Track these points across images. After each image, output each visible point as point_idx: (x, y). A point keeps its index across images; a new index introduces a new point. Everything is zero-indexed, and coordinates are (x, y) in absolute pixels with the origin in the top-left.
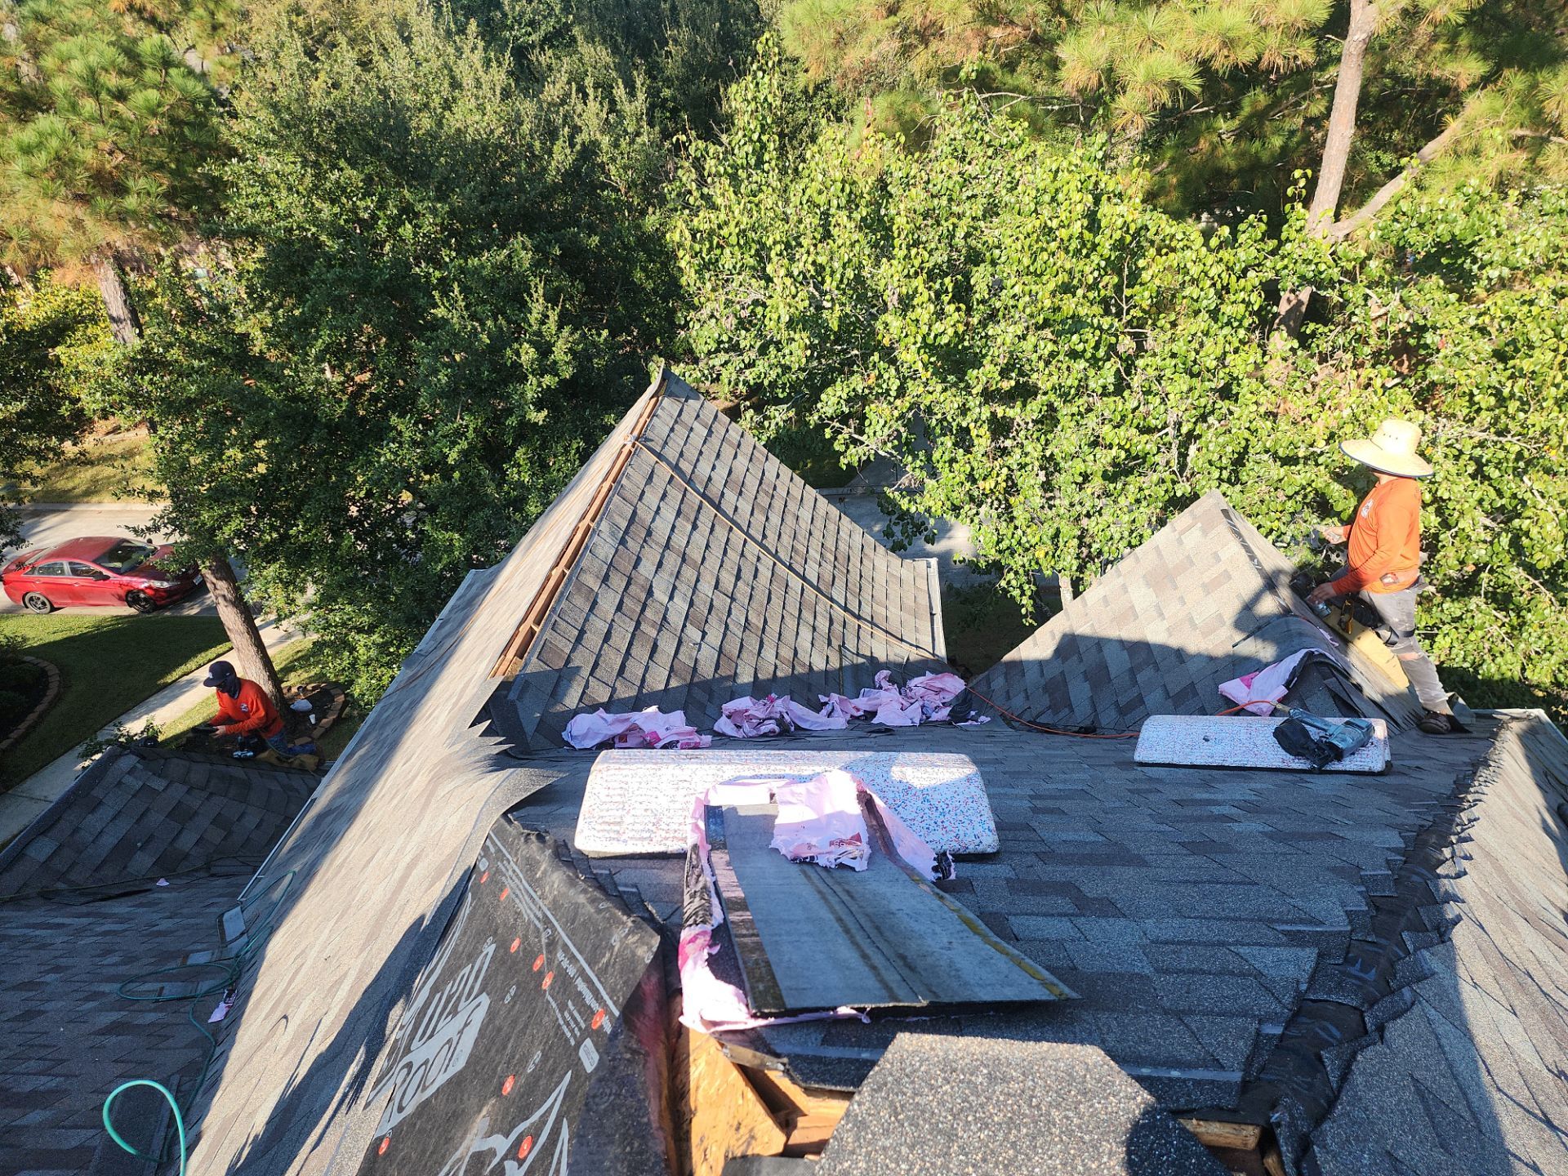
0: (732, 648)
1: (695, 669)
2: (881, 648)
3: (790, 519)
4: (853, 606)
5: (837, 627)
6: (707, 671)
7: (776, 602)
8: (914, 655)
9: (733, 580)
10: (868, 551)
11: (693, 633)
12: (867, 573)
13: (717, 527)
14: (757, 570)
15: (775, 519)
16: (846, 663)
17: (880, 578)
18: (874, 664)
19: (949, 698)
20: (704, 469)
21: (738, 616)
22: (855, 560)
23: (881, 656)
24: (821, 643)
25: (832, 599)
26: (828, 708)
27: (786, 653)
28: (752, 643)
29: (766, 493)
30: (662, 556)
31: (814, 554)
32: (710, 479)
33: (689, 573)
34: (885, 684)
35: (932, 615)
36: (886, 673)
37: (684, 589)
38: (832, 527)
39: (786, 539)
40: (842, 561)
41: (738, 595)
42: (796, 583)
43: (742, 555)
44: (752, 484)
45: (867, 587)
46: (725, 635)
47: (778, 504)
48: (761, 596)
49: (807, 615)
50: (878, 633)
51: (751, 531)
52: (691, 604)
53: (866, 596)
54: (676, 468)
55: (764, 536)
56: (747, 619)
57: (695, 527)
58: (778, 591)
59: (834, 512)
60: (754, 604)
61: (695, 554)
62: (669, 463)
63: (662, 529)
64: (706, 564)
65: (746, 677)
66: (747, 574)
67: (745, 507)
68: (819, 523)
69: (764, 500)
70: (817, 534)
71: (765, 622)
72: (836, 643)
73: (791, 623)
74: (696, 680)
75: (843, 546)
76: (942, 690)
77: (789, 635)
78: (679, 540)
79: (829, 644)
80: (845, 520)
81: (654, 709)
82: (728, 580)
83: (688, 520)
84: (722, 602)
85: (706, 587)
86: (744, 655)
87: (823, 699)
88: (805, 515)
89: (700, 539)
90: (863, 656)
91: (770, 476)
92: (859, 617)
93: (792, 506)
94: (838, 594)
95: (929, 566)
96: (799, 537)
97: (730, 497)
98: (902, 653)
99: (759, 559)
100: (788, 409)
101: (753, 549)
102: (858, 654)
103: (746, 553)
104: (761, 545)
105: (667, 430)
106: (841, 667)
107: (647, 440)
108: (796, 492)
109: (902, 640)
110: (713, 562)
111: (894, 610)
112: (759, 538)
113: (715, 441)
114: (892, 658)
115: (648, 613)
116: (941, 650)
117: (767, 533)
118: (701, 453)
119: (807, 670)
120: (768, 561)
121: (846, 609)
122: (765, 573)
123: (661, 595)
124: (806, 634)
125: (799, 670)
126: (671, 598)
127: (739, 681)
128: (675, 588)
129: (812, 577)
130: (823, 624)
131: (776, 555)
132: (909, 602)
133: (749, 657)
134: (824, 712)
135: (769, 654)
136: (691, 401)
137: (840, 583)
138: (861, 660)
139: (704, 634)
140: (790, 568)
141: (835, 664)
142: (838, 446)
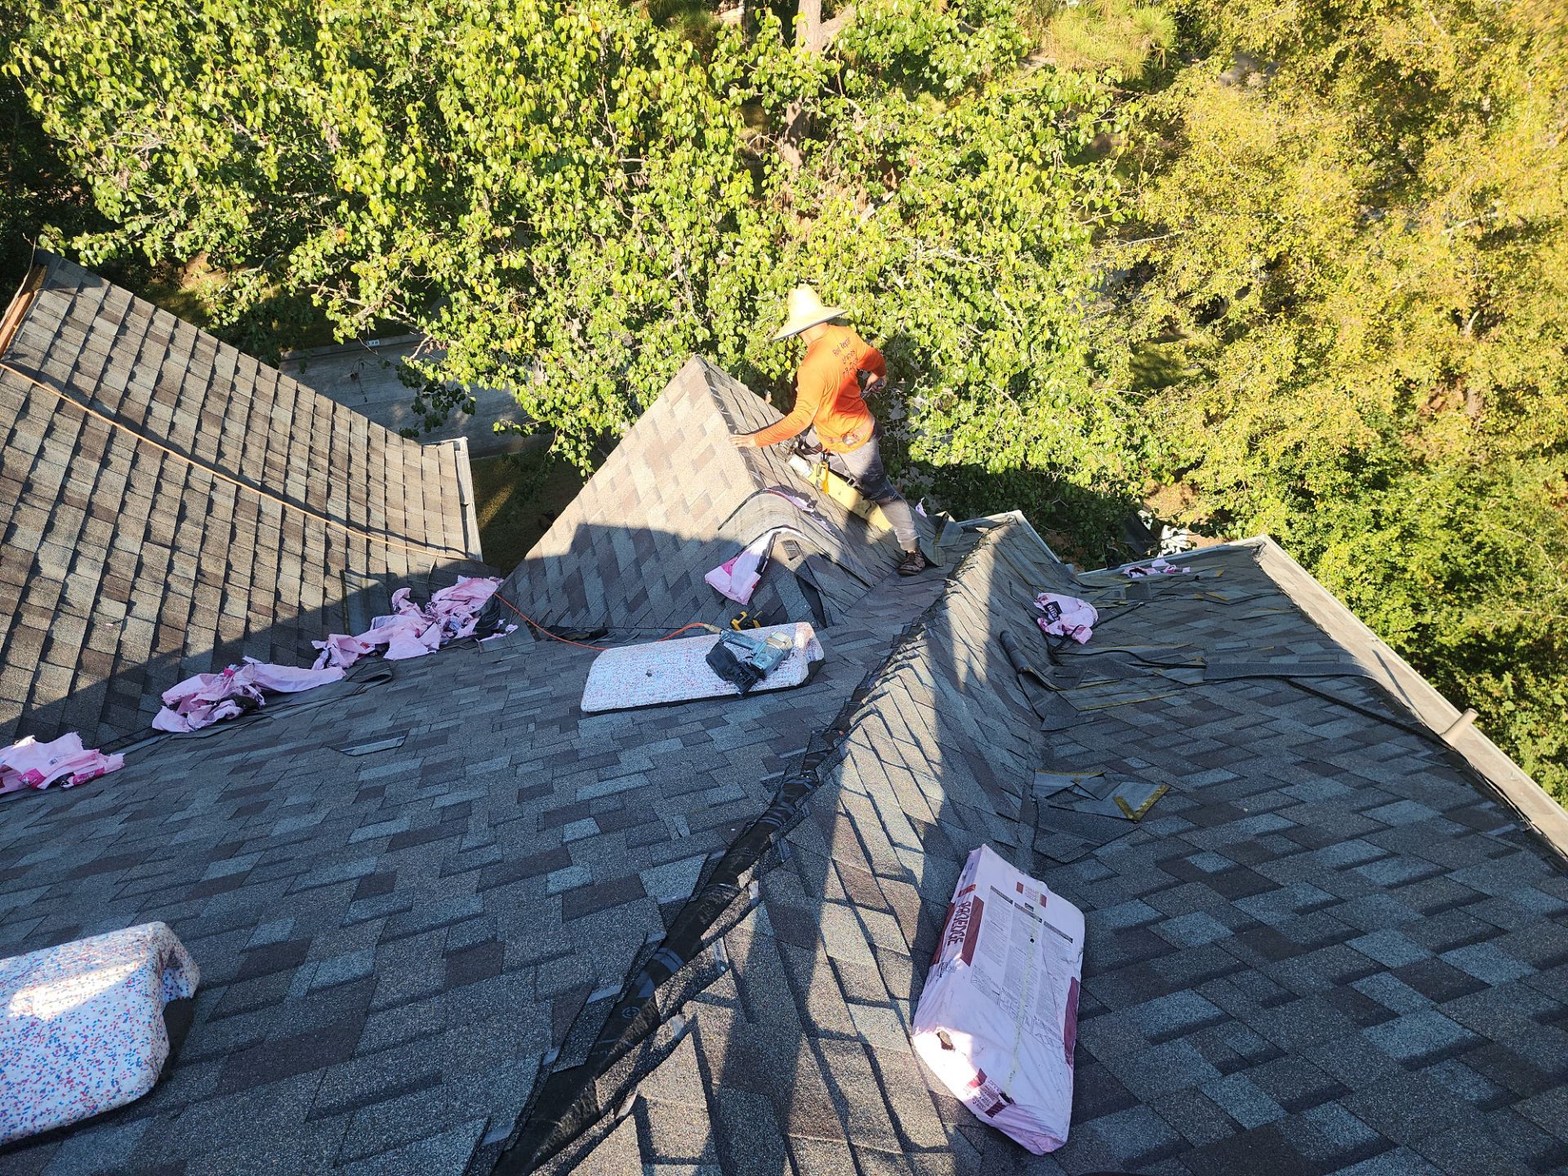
0: (178, 611)
1: (118, 656)
2: (399, 560)
3: (259, 426)
4: (359, 517)
5: (338, 548)
6: (138, 649)
7: (244, 537)
8: (442, 559)
9: (174, 523)
10: (378, 444)
11: (113, 608)
12: (377, 471)
13: (143, 458)
14: (211, 502)
15: (236, 428)
16: (351, 591)
17: (395, 475)
18: (390, 581)
19: (478, 606)
20: (116, 380)
21: (185, 568)
22: (359, 459)
23: (399, 569)
24: (315, 574)
25: (328, 516)
26: (325, 655)
27: (264, 599)
28: (209, 598)
29: (220, 396)
30: (53, 514)
31: (299, 463)
32: (127, 392)
33: (99, 529)
34: (404, 605)
35: (463, 506)
36: (404, 591)
37: (93, 552)
38: (323, 423)
39: (255, 452)
40: (339, 464)
41: (183, 542)
42: (272, 506)
43: (187, 486)
44: (196, 388)
45: (377, 489)
46: (164, 599)
47: (239, 409)
48: (219, 534)
49: (294, 545)
50: (395, 543)
51: (198, 452)
52: (106, 569)
53: (377, 499)
54: (69, 388)
55: (220, 454)
56: (199, 570)
57: (105, 463)
58: (246, 521)
59: (325, 403)
60: (210, 548)
61: (109, 500)
62: (55, 383)
63: (49, 477)
64: (128, 510)
65: (202, 643)
66: (196, 510)
67: (186, 421)
68: (304, 421)
69: (216, 407)
70: (302, 436)
71: (229, 566)
72: (335, 570)
73: (268, 560)
74: (120, 669)
75: (340, 445)
76: (472, 598)
77: (266, 577)
78: (80, 487)
79: (327, 571)
80: (343, 411)
81: (28, 740)
82: (164, 525)
83: (92, 456)
84: (155, 557)
85: (130, 541)
86: (198, 617)
87: (317, 644)
88: (283, 415)
89: (114, 479)
90: (377, 576)
91: (225, 371)
92: (367, 529)
93: (262, 407)
94: (337, 507)
95: (457, 448)
96: (275, 445)
97: (162, 411)
98: (426, 560)
99: (213, 486)
100: (257, 274)
101: (202, 473)
102: (368, 576)
103: (193, 482)
104: (215, 467)
105: (49, 336)
106: (345, 598)
107: (16, 356)
108: (267, 388)
109: (426, 545)
110: (139, 506)
111: (415, 512)
112: (212, 458)
113: (133, 339)
114: (414, 569)
115: (34, 599)
116: (476, 547)
117: (225, 449)
118: (109, 359)
119: (295, 613)
120: (227, 486)
121: (349, 523)
122: (224, 503)
123: (52, 568)
124: (291, 568)
125: (284, 615)
126: (71, 569)
127: (192, 653)
128: (76, 554)
129: (297, 491)
130: (316, 550)
131: (240, 477)
132: (434, 496)
133: (206, 620)
134: (319, 662)
135: (237, 606)
136: (88, 291)
137: (339, 492)
138: (372, 582)
139: (130, 605)
140: (264, 488)
141: (336, 594)
142: (330, 315)
